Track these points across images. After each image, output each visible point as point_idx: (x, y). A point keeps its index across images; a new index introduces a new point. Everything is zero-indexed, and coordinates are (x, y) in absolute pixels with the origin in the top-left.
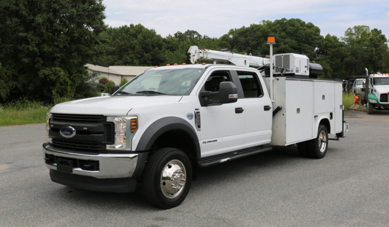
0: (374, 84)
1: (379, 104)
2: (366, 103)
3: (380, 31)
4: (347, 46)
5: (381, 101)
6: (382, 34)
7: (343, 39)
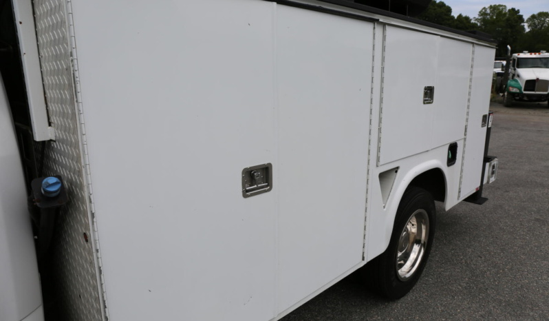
0: (518, 67)
1: (522, 93)
2: (503, 92)
3: (518, 10)
4: (480, 27)
5: (525, 90)
6: (520, 14)
7: (476, 20)
